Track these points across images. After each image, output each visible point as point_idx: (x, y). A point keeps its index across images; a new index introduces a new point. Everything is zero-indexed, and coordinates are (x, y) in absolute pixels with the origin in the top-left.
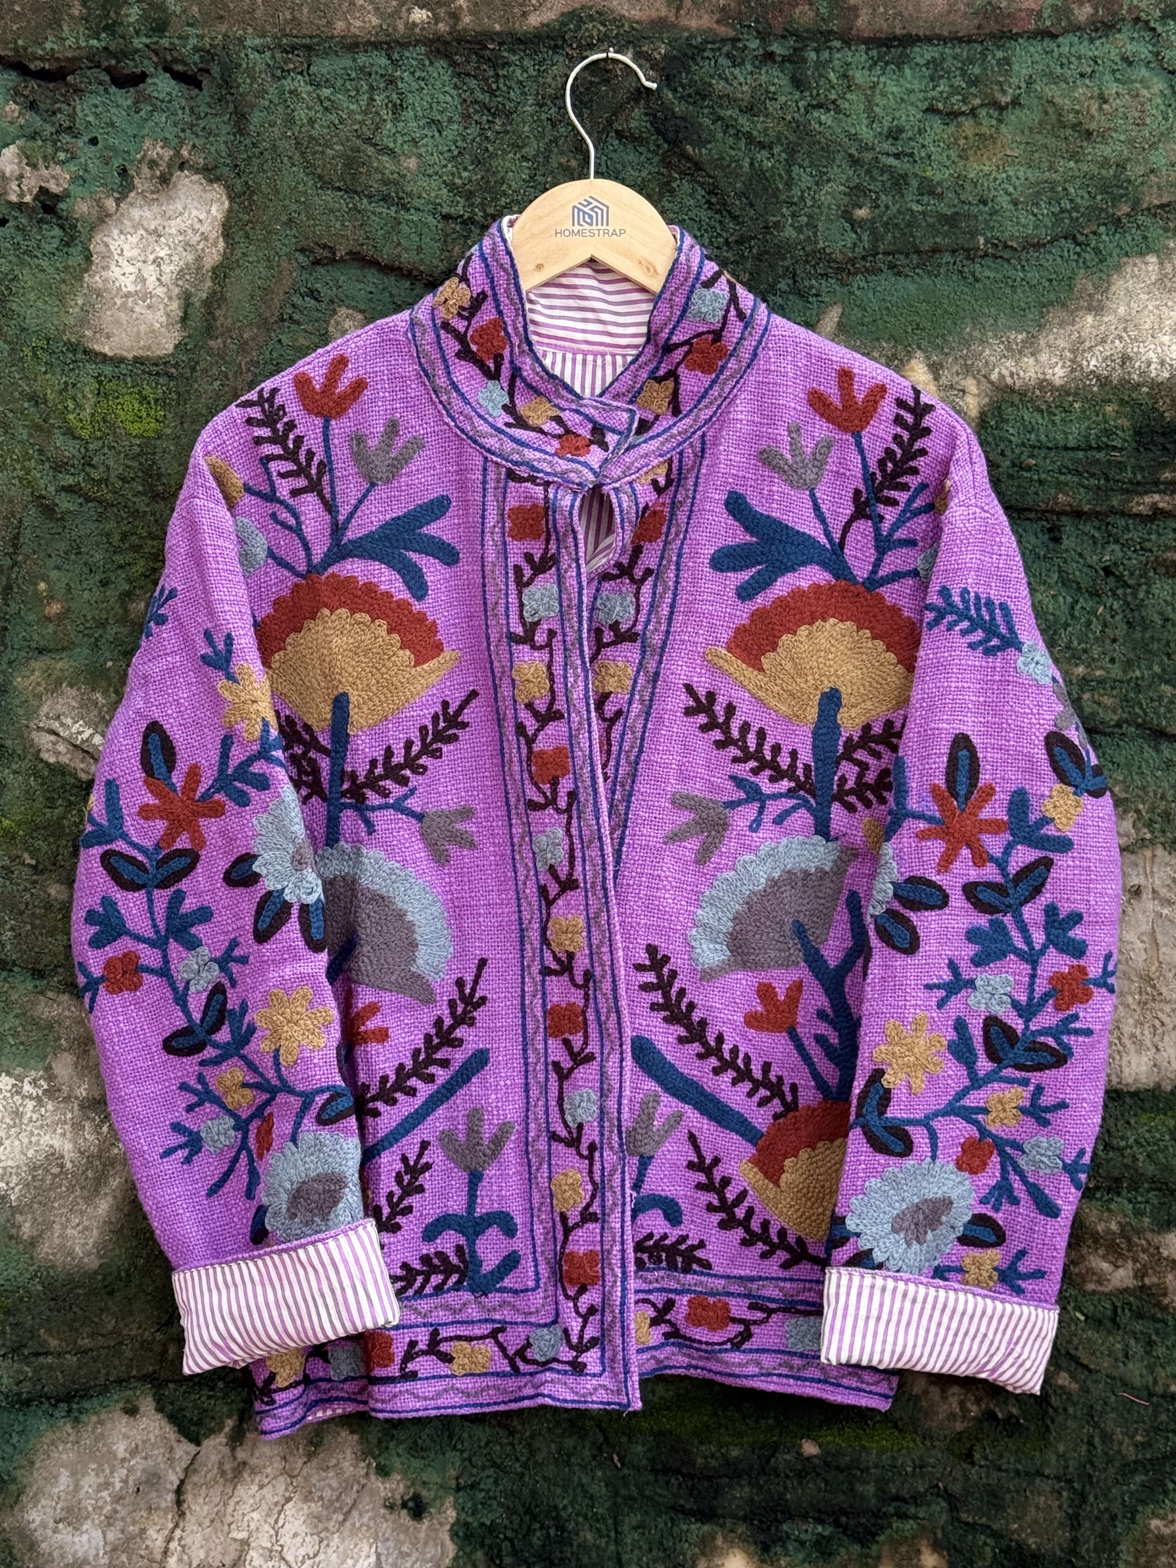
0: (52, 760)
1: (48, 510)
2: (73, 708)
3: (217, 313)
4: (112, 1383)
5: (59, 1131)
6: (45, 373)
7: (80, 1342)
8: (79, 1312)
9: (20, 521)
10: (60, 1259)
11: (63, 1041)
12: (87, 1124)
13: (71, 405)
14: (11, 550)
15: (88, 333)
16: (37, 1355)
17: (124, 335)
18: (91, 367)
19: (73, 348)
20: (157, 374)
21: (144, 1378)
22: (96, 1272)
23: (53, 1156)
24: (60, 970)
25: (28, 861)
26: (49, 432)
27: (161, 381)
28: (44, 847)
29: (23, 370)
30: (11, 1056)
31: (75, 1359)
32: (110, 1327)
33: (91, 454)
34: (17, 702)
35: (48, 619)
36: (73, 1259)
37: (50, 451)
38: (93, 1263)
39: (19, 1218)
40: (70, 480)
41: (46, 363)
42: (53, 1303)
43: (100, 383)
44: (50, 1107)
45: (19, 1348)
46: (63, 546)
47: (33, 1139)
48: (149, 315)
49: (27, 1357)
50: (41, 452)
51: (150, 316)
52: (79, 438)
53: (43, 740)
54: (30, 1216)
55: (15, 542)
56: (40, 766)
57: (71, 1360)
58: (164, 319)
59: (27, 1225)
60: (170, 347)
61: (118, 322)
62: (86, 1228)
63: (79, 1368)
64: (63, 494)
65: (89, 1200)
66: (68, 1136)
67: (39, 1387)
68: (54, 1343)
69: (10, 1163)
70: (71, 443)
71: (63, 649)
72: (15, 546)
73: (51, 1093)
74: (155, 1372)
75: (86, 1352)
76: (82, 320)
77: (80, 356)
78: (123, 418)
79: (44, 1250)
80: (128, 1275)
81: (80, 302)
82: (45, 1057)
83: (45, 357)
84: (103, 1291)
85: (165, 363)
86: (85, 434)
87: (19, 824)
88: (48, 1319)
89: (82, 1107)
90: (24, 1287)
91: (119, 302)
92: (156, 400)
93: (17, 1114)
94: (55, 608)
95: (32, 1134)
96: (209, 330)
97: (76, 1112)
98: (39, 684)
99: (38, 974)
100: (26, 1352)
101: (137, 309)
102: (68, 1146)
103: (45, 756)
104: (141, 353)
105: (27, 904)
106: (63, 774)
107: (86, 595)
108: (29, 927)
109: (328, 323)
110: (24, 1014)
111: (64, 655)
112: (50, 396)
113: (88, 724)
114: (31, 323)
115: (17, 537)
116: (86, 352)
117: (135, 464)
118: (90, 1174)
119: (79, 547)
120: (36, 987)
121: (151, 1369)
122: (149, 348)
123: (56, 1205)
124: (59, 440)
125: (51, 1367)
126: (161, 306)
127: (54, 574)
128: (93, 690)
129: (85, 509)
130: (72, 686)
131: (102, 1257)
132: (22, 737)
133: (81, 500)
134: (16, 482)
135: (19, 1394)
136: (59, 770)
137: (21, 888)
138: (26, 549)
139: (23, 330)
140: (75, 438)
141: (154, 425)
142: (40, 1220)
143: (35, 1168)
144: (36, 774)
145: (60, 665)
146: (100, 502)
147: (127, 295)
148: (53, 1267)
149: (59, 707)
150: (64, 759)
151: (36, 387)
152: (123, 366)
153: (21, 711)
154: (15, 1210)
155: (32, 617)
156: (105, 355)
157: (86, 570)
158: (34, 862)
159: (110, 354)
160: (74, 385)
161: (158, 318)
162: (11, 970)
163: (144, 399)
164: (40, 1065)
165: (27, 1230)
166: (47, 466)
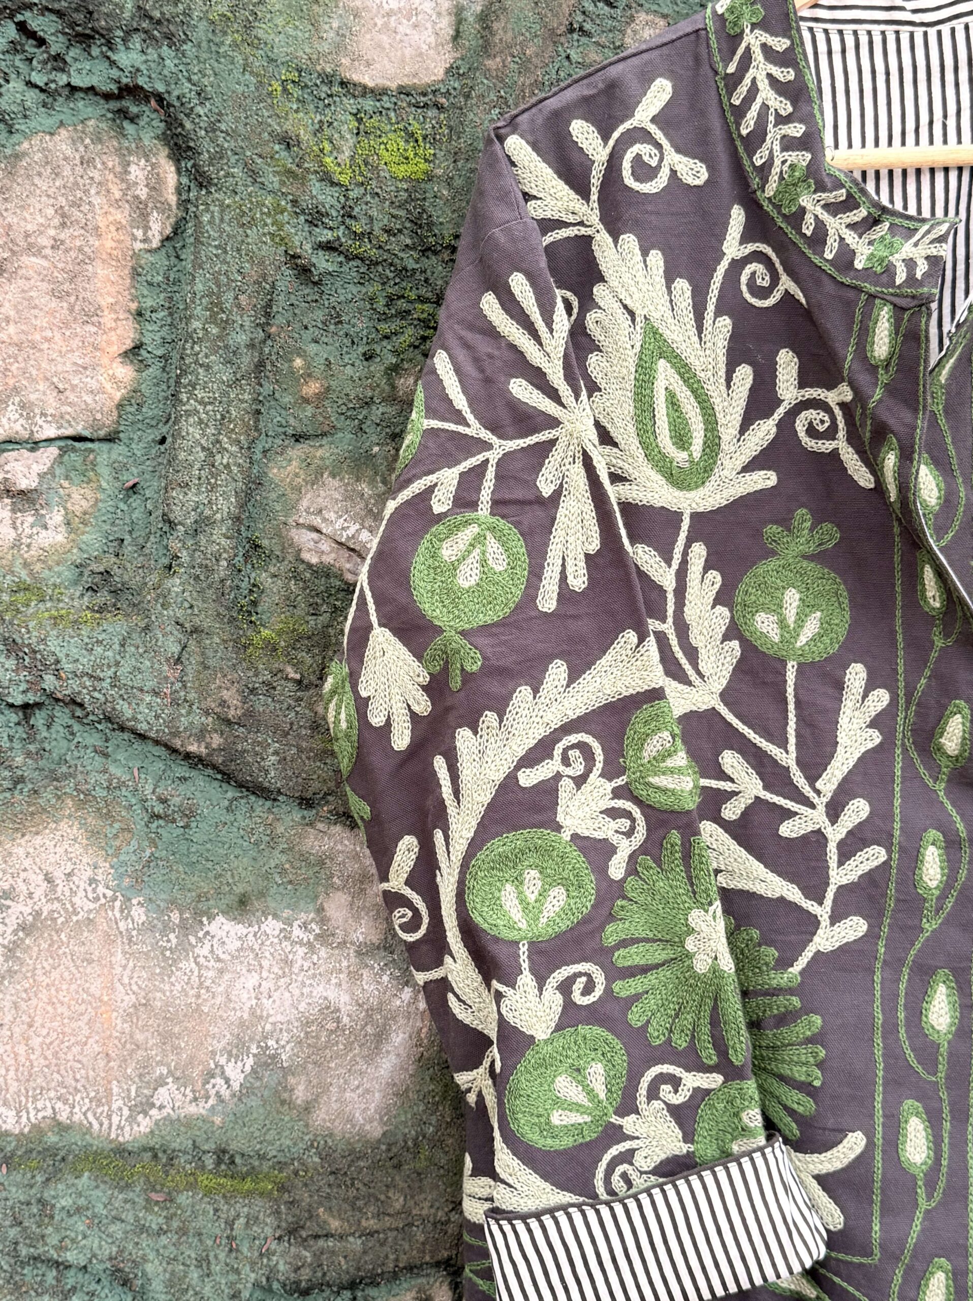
0: (314, 560)
1: (304, 272)
2: (337, 500)
3: (495, 26)
4: (402, 1269)
5: (334, 981)
6: (297, 111)
7: (364, 1223)
8: (363, 1189)
9: (273, 286)
10: (338, 1128)
11: (335, 880)
12: (365, 973)
13: (327, 147)
14: (263, 320)
15: (345, 61)
16: (316, 1237)
17: (386, 62)
18: (350, 104)
19: (328, 79)
20: (426, 106)
21: (437, 1264)
22: (379, 1141)
23: (329, 1010)
24: (330, 798)
25: (292, 675)
26: (304, 178)
27: (430, 114)
28: (309, 660)
29: (272, 106)
30: (278, 897)
31: (359, 1242)
32: (398, 1206)
33: (350, 203)
34: (273, 496)
35: (306, 401)
36: (353, 1126)
37: (306, 202)
38: (375, 1131)
39: (292, 1080)
40: (327, 235)
41: (298, 100)
42: (332, 1178)
43: (360, 121)
44: (323, 952)
45: (296, 1230)
46: (319, 315)
47: (305, 990)
48: (415, 36)
49: (305, 1240)
50: (295, 202)
51: (417, 37)
52: (338, 184)
53: (304, 538)
54: (304, 1078)
55: (267, 311)
56: (301, 567)
57: (355, 1244)
58: (432, 40)
59: (301, 1088)
60: (439, 73)
61: (380, 46)
62: (367, 1091)
63: (365, 1252)
64: (321, 253)
65: (370, 1059)
66: (345, 986)
67: (319, 1274)
68: (335, 1224)
69: (280, 1018)
70: (329, 190)
71: (324, 434)
72: (267, 315)
73: (324, 937)
74: (450, 1258)
75: (371, 1234)
76: (338, 46)
77: (336, 89)
78: (388, 159)
79: (321, 1117)
80: (416, 1144)
81: (335, 25)
82: (317, 897)
83: (296, 92)
84: (388, 1164)
85: (434, 92)
86: (344, 179)
87: (280, 633)
88: (328, 1197)
89: (359, 953)
90: (300, 1159)
91: (380, 22)
92: (425, 137)
93: (287, 962)
94: (312, 388)
95: (303, 984)
96: (486, 48)
97: (353, 960)
98: (297, 475)
99: (306, 803)
100: (304, 1234)
101: (401, 29)
102: (345, 998)
103: (306, 556)
104: (406, 81)
105: (292, 724)
106: (328, 576)
107: (349, 370)
108: (294, 751)
109: (623, 32)
110: (290, 849)
111: (324, 441)
112: (305, 136)
113: (354, 519)
114: (281, 52)
115: (269, 305)
116: (343, 84)
117: (402, 213)
118: (369, 1029)
119: (339, 316)
120: (304, 818)
121: (446, 1254)
122: (415, 75)
123: (333, 1065)
124: (315, 186)
125: (333, 1253)
126: (429, 25)
127: (312, 348)
128: (358, 480)
129: (345, 269)
130: (334, 477)
131: (385, 1124)
132: (280, 536)
133: (341, 259)
134: (267, 239)
135: (297, 1283)
136: (324, 572)
137: (285, 706)
138: (280, 320)
139: (271, 60)
140: (333, 184)
141: (423, 166)
142: (315, 1082)
143: (308, 1024)
144: (296, 575)
145: (319, 453)
146: (362, 260)
147: (389, 15)
148: (331, 1135)
149: (320, 500)
150: (328, 559)
151: (288, 126)
152: (385, 98)
153: (278, 507)
154: (287, 1071)
155: (287, 399)
156: (365, 87)
157: (347, 342)
158: (298, 676)
159: (371, 84)
160: (330, 124)
161: (425, 39)
162: (275, 800)
163: (410, 136)
164: (311, 907)
165: (301, 1094)
166: (302, 218)
